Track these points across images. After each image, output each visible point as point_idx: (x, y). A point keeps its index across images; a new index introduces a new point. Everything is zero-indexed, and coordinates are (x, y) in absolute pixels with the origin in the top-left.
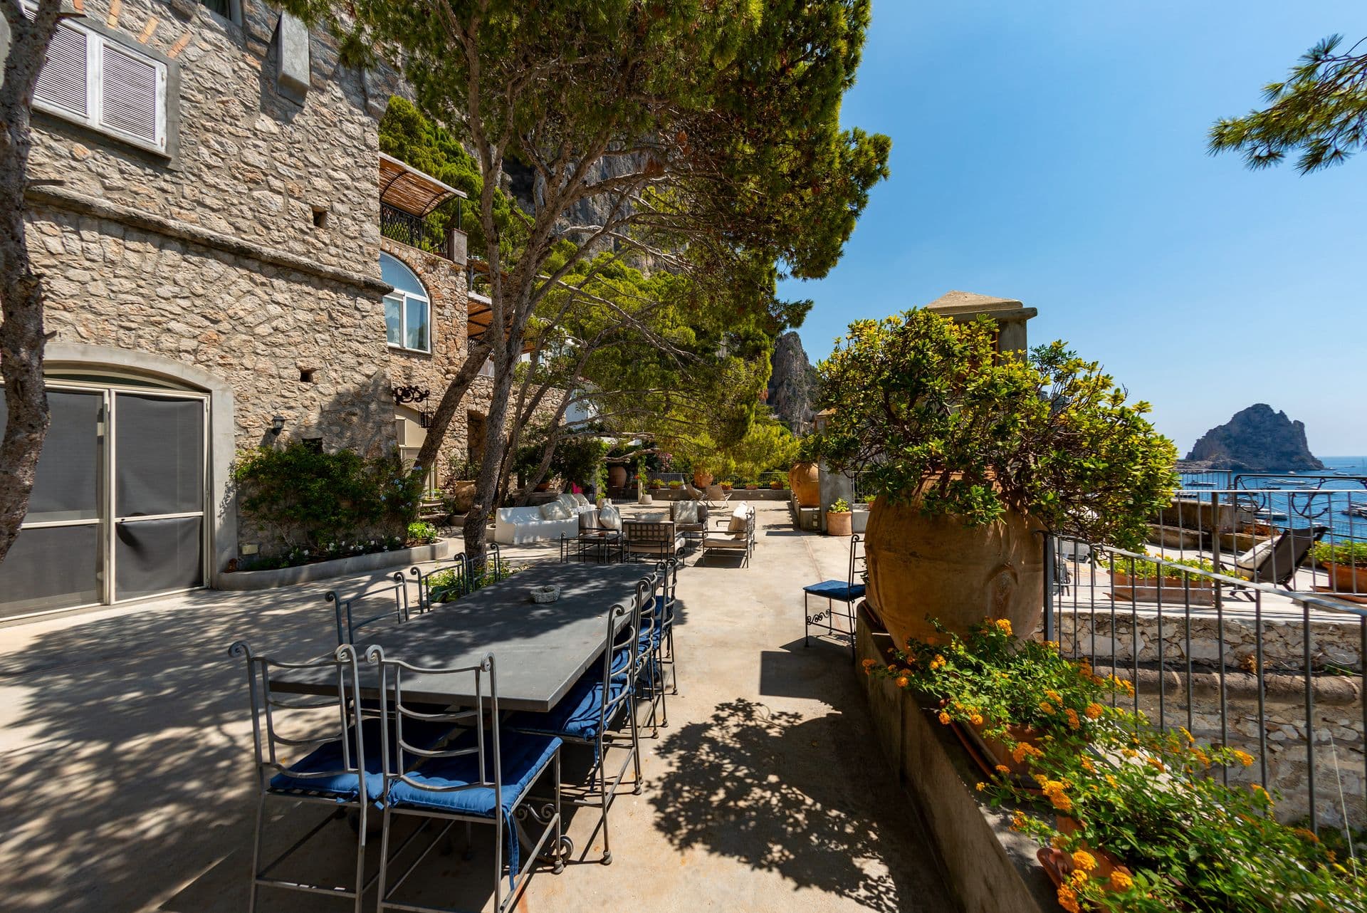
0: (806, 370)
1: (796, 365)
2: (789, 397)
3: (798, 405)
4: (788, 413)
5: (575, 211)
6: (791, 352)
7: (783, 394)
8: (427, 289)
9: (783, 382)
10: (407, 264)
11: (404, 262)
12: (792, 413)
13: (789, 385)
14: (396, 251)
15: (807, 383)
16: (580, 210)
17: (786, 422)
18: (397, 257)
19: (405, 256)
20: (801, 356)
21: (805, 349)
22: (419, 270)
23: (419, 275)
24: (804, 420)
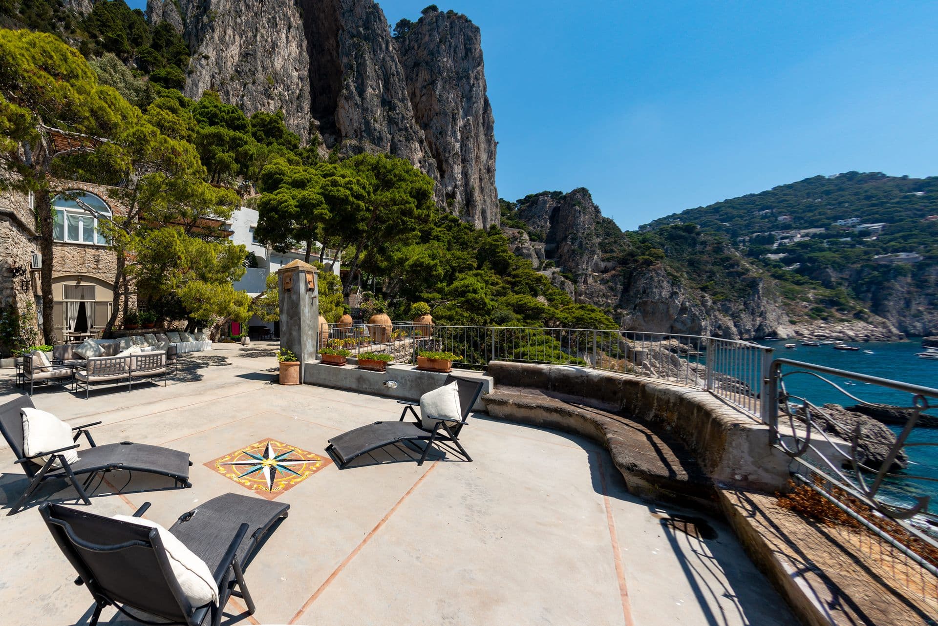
0: (598, 223)
1: (584, 219)
2: (573, 251)
3: (585, 258)
4: (573, 264)
5: (361, 132)
6: (577, 208)
7: (566, 249)
8: (110, 208)
9: (566, 237)
10: (97, 195)
11: (96, 194)
12: (577, 265)
13: (574, 239)
14: (91, 189)
15: (598, 235)
16: (364, 131)
17: (570, 275)
18: (91, 192)
19: (96, 191)
20: (591, 209)
21: (596, 201)
22: (105, 198)
23: (105, 201)
24: (594, 271)
